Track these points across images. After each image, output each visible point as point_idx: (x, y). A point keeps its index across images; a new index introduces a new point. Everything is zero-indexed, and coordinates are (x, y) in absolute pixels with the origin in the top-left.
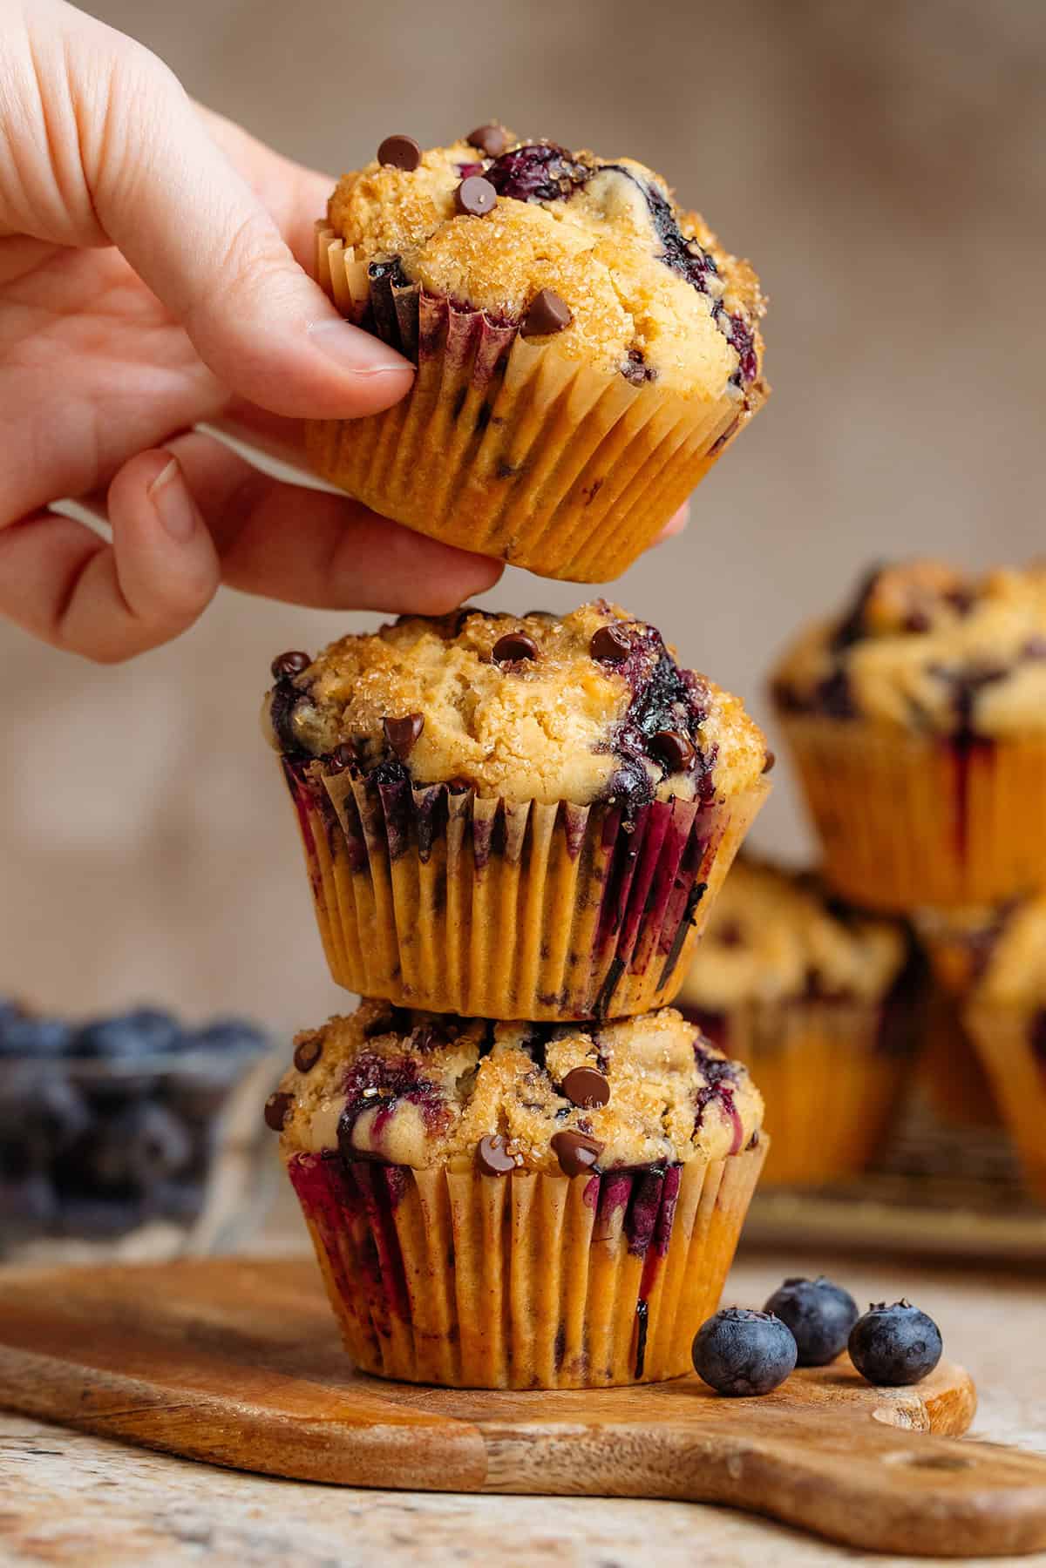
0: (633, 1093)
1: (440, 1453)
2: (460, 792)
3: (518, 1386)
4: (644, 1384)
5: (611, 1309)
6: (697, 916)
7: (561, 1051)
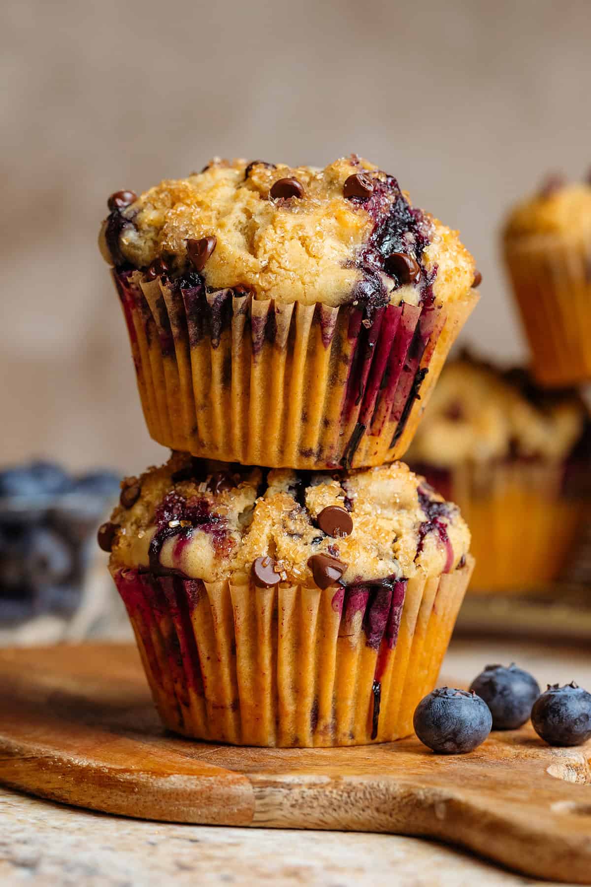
0: (371, 526)
1: (219, 797)
2: (241, 295)
3: (284, 745)
4: (378, 743)
5: (353, 688)
6: (421, 392)
7: (317, 494)
